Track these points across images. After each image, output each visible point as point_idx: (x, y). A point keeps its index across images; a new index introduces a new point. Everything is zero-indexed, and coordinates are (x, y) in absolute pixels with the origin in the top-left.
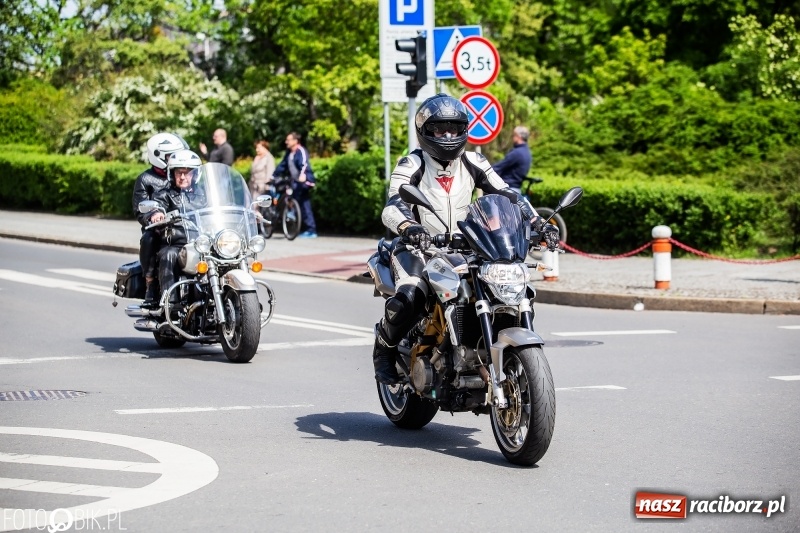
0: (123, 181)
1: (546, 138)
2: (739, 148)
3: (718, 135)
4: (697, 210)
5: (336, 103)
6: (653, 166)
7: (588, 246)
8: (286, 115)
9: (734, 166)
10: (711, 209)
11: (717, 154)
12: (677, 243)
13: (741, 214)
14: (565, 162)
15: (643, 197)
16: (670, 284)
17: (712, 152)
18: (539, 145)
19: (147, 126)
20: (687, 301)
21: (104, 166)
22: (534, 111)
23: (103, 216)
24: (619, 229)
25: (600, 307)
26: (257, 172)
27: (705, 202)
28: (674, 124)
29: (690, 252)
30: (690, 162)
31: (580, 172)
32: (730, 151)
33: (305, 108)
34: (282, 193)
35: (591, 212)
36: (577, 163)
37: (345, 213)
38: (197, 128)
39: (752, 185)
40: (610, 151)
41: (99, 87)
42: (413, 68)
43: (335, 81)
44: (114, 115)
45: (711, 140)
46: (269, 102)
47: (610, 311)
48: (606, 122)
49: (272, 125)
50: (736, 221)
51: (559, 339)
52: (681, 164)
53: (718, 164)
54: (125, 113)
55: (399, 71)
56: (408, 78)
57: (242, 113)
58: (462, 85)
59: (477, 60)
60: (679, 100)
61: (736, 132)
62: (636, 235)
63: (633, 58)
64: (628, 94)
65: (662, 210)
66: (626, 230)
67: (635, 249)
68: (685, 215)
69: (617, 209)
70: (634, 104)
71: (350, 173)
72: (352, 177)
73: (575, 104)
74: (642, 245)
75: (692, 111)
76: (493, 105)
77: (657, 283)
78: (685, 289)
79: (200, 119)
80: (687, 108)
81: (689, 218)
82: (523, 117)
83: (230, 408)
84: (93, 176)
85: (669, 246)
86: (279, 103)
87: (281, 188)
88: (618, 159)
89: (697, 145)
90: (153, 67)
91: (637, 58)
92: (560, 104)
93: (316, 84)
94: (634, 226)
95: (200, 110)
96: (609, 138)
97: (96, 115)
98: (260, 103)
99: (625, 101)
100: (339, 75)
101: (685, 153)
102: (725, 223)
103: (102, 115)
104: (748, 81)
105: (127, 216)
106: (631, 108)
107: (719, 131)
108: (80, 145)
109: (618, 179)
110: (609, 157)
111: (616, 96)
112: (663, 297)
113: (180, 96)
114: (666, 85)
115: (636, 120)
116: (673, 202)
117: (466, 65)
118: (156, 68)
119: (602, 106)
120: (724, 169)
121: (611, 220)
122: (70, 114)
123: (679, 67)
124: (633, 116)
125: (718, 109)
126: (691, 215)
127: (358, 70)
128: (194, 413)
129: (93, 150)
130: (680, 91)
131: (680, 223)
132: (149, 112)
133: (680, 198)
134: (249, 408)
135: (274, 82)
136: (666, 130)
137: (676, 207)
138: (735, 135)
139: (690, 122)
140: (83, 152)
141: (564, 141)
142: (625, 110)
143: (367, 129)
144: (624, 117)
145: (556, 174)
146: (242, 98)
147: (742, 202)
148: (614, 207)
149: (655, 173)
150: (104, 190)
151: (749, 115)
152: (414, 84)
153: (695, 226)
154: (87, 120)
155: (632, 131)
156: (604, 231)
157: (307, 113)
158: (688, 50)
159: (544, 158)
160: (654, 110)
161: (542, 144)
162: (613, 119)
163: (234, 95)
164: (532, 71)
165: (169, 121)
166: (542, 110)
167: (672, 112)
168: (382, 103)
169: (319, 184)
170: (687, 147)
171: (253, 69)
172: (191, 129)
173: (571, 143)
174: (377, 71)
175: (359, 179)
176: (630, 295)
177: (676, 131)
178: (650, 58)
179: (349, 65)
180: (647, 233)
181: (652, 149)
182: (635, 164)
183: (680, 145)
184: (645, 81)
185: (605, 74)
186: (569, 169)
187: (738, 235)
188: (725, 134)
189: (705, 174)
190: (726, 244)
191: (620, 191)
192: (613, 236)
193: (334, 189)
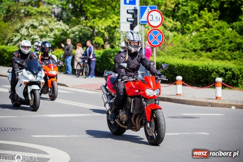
1: (176, 46)
3: (237, 47)
4: (230, 73)
5: (103, 31)
6: (214, 57)
7: (191, 84)
8: (85, 35)
9: (242, 58)
14: (183, 54)
15: (211, 67)
16: (221, 98)
17: (235, 53)
18: (174, 48)
19: (37, 37)
20: (227, 104)
22: (172, 36)
24: (202, 78)
25: (196, 105)
26: (77, 54)
27: (233, 70)
28: (222, 42)
29: (227, 87)
30: (227, 56)
31: (188, 58)
32: (241, 52)
33: (92, 32)
34: (84, 61)
35: (192, 72)
36: (187, 55)
40: (199, 51)
41: (20, 23)
42: (133, 20)
43: (103, 23)
45: (235, 48)
46: (79, 30)
47: (200, 107)
48: (197, 41)
49: (80, 38)
51: (184, 116)
52: (224, 56)
53: (236, 57)
54: (29, 32)
55: (128, 21)
56: (131, 23)
57: (70, 34)
58: (147, 25)
59: (155, 18)
60: (223, 34)
62: (208, 80)
63: (207, 19)
64: (205, 32)
65: (218, 72)
66: (205, 79)
68: (226, 74)
70: (207, 35)
72: (109, 57)
73: (186, 34)
74: (211, 84)
75: (228, 38)
76: (161, 34)
77: (217, 97)
78: (226, 100)
79: (55, 35)
80: (226, 37)
81: (227, 75)
82: (168, 38)
83: (72, 136)
85: (221, 85)
86: (83, 30)
87: (83, 60)
88: (201, 54)
89: (229, 50)
90: (39, 16)
91: (209, 19)
92: (180, 35)
93: (96, 24)
94: (208, 78)
95: (55, 32)
96: (198, 46)
97: (19, 32)
98: (76, 30)
99: (205, 34)
100: (104, 21)
101: (225, 53)
102: (240, 77)
103: (21, 32)
106: (206, 36)
107: (237, 45)
108: (13, 42)
109: (202, 61)
110: (198, 53)
111: (200, 32)
112: (219, 103)
113: (48, 27)
114: (219, 29)
115: (208, 41)
116: (222, 70)
117: (152, 19)
118: (40, 17)
119: (196, 35)
120: (239, 59)
121: (200, 75)
122: (10, 32)
123: (223, 23)
124: (207, 39)
125: (237, 38)
126: (228, 74)
127: (111, 20)
128: (59, 137)
129: (17, 44)
130: (224, 31)
131: (224, 77)
132: (37, 32)
133: (224, 68)
134: (78, 136)
135: (81, 23)
136: (218, 44)
137: (223, 71)
139: (227, 42)
140: (14, 45)
141: (182, 47)
142: (204, 37)
143: (113, 41)
144: (204, 39)
145: (180, 58)
146: (70, 28)
148: (201, 71)
149: (214, 59)
152: (133, 25)
153: (230, 79)
154: (15, 34)
155: (206, 44)
156: (197, 79)
157: (93, 34)
158: (226, 17)
159: (175, 53)
160: (214, 37)
161: (175, 48)
162: (200, 40)
163: (67, 27)
164: (170, 22)
165: (44, 35)
166: (174, 36)
167: (221, 38)
168: (120, 31)
169: (97, 59)
170: (226, 50)
171: (74, 18)
172: (52, 38)
173: (185, 48)
174: (118, 21)
175: (111, 58)
176: (207, 101)
177: (222, 45)
178: (213, 19)
179: (108, 18)
180: (212, 80)
181: (213, 51)
182: (207, 56)
183: (223, 50)
184: (211, 27)
185: (198, 24)
186: (184, 57)
188: (239, 47)
189: (232, 60)
190: (240, 85)
191: (203, 65)
192: (200, 81)
193: (102, 61)
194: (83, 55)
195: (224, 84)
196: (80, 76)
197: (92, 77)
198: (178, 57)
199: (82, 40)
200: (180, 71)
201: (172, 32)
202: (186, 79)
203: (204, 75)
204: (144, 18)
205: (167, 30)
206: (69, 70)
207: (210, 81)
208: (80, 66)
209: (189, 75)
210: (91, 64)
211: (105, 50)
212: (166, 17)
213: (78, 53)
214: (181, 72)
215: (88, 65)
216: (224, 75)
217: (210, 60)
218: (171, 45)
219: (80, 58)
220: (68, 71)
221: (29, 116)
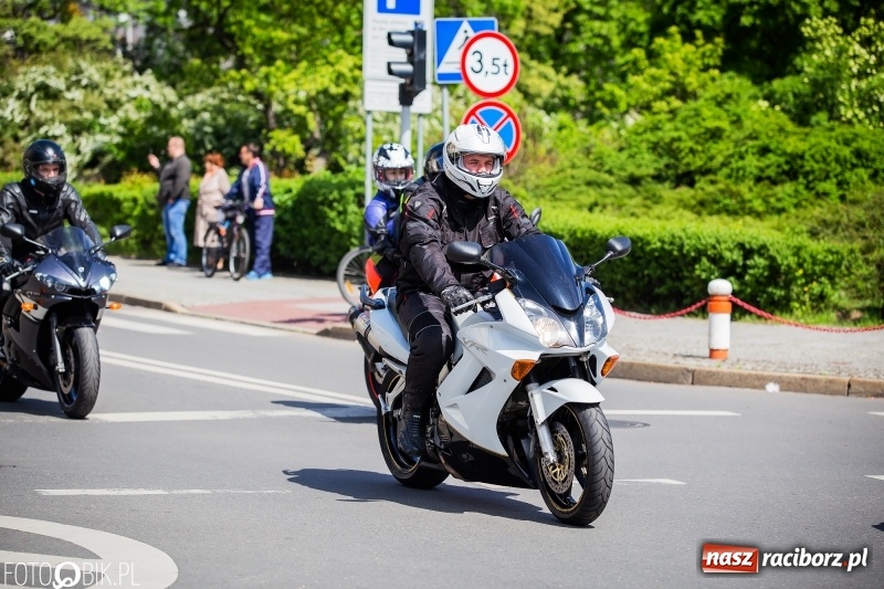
1: (567, 164)
2: (811, 185)
3: (786, 167)
4: (761, 262)
5: (301, 110)
6: (702, 203)
8: (236, 123)
9: (805, 208)
10: (779, 261)
11: (784, 192)
13: (817, 268)
14: (591, 195)
15: (694, 242)
16: (729, 353)
17: (778, 189)
18: (557, 173)
19: (58, 129)
20: (750, 375)
22: (550, 129)
24: (661, 282)
25: (639, 380)
26: (205, 193)
27: (772, 252)
28: (731, 151)
29: (750, 313)
30: (750, 201)
31: (609, 208)
32: (801, 188)
33: (261, 114)
34: (231, 220)
36: (606, 196)
38: (122, 135)
39: (830, 231)
40: (648, 182)
42: (409, 68)
43: (302, 81)
44: (16, 113)
45: (778, 174)
46: (215, 107)
48: (644, 146)
49: (218, 135)
50: (810, 278)
52: (738, 203)
53: (785, 204)
54: (30, 112)
55: (391, 72)
56: (403, 81)
57: (180, 118)
58: (462, 86)
59: (492, 64)
61: (809, 165)
62: (683, 290)
63: (680, 67)
64: (673, 112)
65: (716, 260)
66: (669, 283)
67: (680, 310)
68: (745, 267)
69: (660, 257)
71: (320, 199)
72: (322, 203)
73: (602, 122)
74: (694, 303)
75: (753, 137)
76: (510, 119)
77: (712, 351)
78: (747, 361)
79: (125, 123)
80: (747, 133)
81: (751, 271)
82: (536, 135)
83: (185, 491)
85: (730, 305)
86: (227, 107)
87: (230, 214)
88: (658, 194)
89: (758, 180)
90: (69, 53)
91: (685, 67)
92: (582, 123)
93: (277, 84)
94: (680, 279)
96: (647, 166)
98: (204, 105)
99: (670, 120)
100: (304, 74)
101: (743, 188)
102: (796, 279)
104: (824, 101)
106: (677, 129)
107: (787, 163)
109: (659, 218)
110: (647, 191)
111: (655, 113)
112: (720, 369)
113: (101, 93)
114: (720, 102)
115: (682, 145)
116: (731, 250)
117: (477, 67)
118: (73, 56)
119: (639, 125)
120: (793, 210)
121: (652, 271)
123: (737, 81)
124: (679, 139)
125: (787, 134)
126: (753, 267)
127: (330, 69)
128: (139, 496)
130: (739, 111)
131: (740, 277)
132: (61, 112)
133: (741, 246)
134: (209, 492)
135: (223, 79)
136: (720, 159)
137: (735, 257)
138: (808, 168)
139: (750, 150)
141: (590, 168)
142: (668, 132)
143: (338, 145)
144: (667, 140)
145: (580, 207)
146: (181, 98)
147: (818, 253)
148: (657, 254)
149: (704, 213)
151: (826, 143)
152: (408, 89)
153: (760, 283)
155: (677, 159)
156: (641, 284)
157: (264, 121)
158: (747, 58)
159: (564, 189)
160: (705, 133)
161: (562, 170)
162: (653, 143)
163: (171, 95)
164: (546, 77)
165: (87, 124)
166: (561, 128)
167: (728, 137)
168: (361, 111)
169: (280, 212)
170: (747, 181)
171: (196, 62)
172: (114, 135)
173: (599, 171)
174: (357, 73)
175: (331, 207)
176: (677, 366)
177: (733, 160)
178: (702, 67)
179: (318, 62)
180: (696, 289)
181: (702, 182)
182: (680, 201)
183: (737, 178)
184: (695, 96)
185: (645, 86)
186: (596, 204)
187: (812, 295)
188: (795, 167)
189: (768, 216)
190: (797, 305)
191: (664, 233)
192: (652, 291)
193: (299, 219)
194: (228, 196)
195: (740, 302)
196: (217, 274)
197: (260, 276)
198: (573, 204)
199: (225, 141)
200: (582, 257)
201: (553, 115)
203: (667, 271)
204: (450, 64)
205: (536, 106)
206: (176, 253)
207: (688, 293)
208: (216, 237)
209: (613, 271)
210: (258, 227)
211: (308, 178)
212: (532, 58)
213: (208, 188)
214: (585, 258)
215: (245, 233)
216: (738, 270)
217: (688, 215)
218: (547, 162)
219: (217, 208)
220: (172, 256)
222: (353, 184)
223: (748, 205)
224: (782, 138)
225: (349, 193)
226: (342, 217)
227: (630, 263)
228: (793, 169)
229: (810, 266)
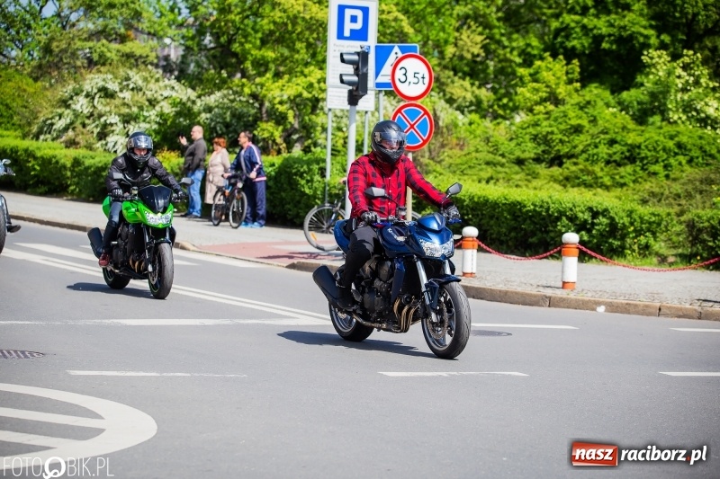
0: (89, 168)
1: (473, 149)
2: (645, 167)
3: (627, 154)
4: (604, 221)
5: (282, 108)
6: (567, 179)
7: (504, 247)
8: (237, 116)
9: (640, 183)
10: (617, 221)
11: (626, 171)
12: (584, 249)
13: (643, 226)
14: (489, 172)
15: (557, 206)
16: (576, 285)
17: (621, 170)
18: (465, 155)
19: (114, 119)
21: (72, 152)
22: (464, 124)
23: (70, 198)
24: (533, 234)
25: (511, 303)
26: (212, 166)
27: (612, 214)
28: (589, 142)
29: (596, 258)
30: (601, 178)
31: (501, 181)
32: (638, 169)
33: (257, 110)
34: (234, 185)
35: (508, 217)
36: (500, 173)
37: (288, 206)
38: (159, 123)
39: (655, 200)
40: (530, 163)
41: (72, 81)
42: (355, 79)
43: (285, 88)
44: (84, 107)
45: (622, 159)
46: (224, 104)
48: (528, 137)
49: (226, 124)
50: (639, 233)
52: (593, 178)
53: (626, 180)
54: (94, 107)
55: (342, 81)
56: (351, 88)
57: (200, 112)
58: (399, 97)
59: (414, 76)
61: (644, 153)
62: (549, 240)
63: (553, 81)
64: (548, 114)
65: (572, 219)
66: (539, 235)
67: (545, 252)
68: (593, 224)
69: (532, 216)
71: (294, 171)
72: (296, 174)
73: (500, 120)
75: (605, 132)
76: (426, 116)
77: (564, 283)
78: (589, 291)
79: (161, 115)
80: (601, 129)
81: (597, 227)
83: (172, 374)
84: (62, 161)
85: (577, 250)
86: (233, 105)
87: (233, 181)
88: (537, 171)
89: (608, 162)
90: (121, 66)
91: (556, 81)
92: (488, 120)
94: (547, 232)
96: (529, 152)
97: (68, 107)
98: (217, 104)
99: (548, 119)
100: (289, 81)
101: (597, 169)
102: (629, 233)
103: (73, 106)
104: (658, 108)
105: (91, 199)
106: (551, 126)
107: (628, 151)
108: (52, 132)
109: (535, 188)
110: (529, 169)
111: (538, 114)
112: (569, 296)
113: (144, 93)
114: (582, 107)
115: (554, 137)
116: (583, 212)
117: (403, 79)
118: (124, 68)
119: (525, 123)
120: (631, 185)
121: (527, 226)
122: (44, 104)
123: (600, 91)
124: (552, 133)
125: (629, 131)
126: (598, 225)
127: (304, 80)
128: (139, 377)
129: (64, 138)
130: (595, 113)
131: (589, 231)
132: (115, 107)
133: (590, 209)
134: (189, 375)
135: (229, 85)
136: (581, 147)
137: (586, 217)
138: (643, 155)
139: (602, 142)
140: (53, 140)
141: (489, 152)
142: (545, 127)
143: (311, 133)
144: (544, 133)
145: (480, 182)
146: (199, 98)
147: (645, 215)
148: (530, 214)
149: (569, 186)
150: (72, 174)
151: (656, 138)
152: (355, 93)
153: (604, 236)
154: (59, 111)
155: (550, 147)
156: (519, 235)
157: (259, 115)
158: (606, 75)
159: (470, 167)
160: (570, 129)
161: (469, 154)
162: (534, 135)
163: (192, 94)
164: (465, 89)
165: (134, 116)
166: (470, 124)
167: (588, 132)
168: (326, 109)
170: (599, 163)
171: (212, 71)
172: (153, 123)
173: (495, 154)
174: (322, 84)
175: (302, 177)
176: (539, 293)
177: (590, 148)
178: (567, 81)
179: (297, 75)
180: (557, 239)
181: (568, 164)
182: (552, 176)
183: (593, 161)
184: (563, 102)
185: (528, 95)
186: (492, 178)
187: (640, 245)
188: (635, 154)
189: (614, 188)
190: (629, 252)
191: (536, 199)
192: (527, 240)
193: (279, 185)
194: (231, 168)
196: (221, 224)
198: (475, 178)
199: (231, 129)
200: (478, 215)
201: (466, 114)
202: (492, 234)
205: (454, 108)
206: (193, 208)
207: (552, 241)
208: (222, 197)
209: (499, 226)
211: (289, 155)
212: (455, 75)
214: (480, 216)
216: (588, 226)
217: (556, 186)
218: (458, 148)
220: (191, 210)
221: (71, 322)
222: (318, 161)
223: (600, 180)
224: (625, 134)
225: (315, 167)
226: (310, 184)
227: (511, 220)
228: (632, 156)
229: (639, 225)
